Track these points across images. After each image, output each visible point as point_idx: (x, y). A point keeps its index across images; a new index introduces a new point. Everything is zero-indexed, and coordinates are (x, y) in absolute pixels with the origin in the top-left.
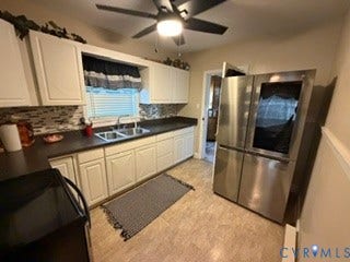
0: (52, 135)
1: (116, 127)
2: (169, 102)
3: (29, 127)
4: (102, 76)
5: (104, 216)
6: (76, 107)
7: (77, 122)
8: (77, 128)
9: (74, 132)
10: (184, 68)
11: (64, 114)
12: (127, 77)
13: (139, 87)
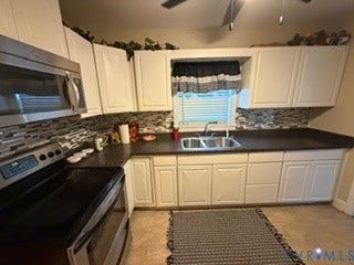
0: (148, 135)
1: (203, 134)
2: (287, 105)
3: (137, 126)
4: (193, 79)
5: (167, 224)
6: (169, 112)
7: (168, 125)
8: (168, 131)
9: (165, 134)
10: (335, 43)
11: (160, 117)
12: (222, 77)
13: (238, 86)
